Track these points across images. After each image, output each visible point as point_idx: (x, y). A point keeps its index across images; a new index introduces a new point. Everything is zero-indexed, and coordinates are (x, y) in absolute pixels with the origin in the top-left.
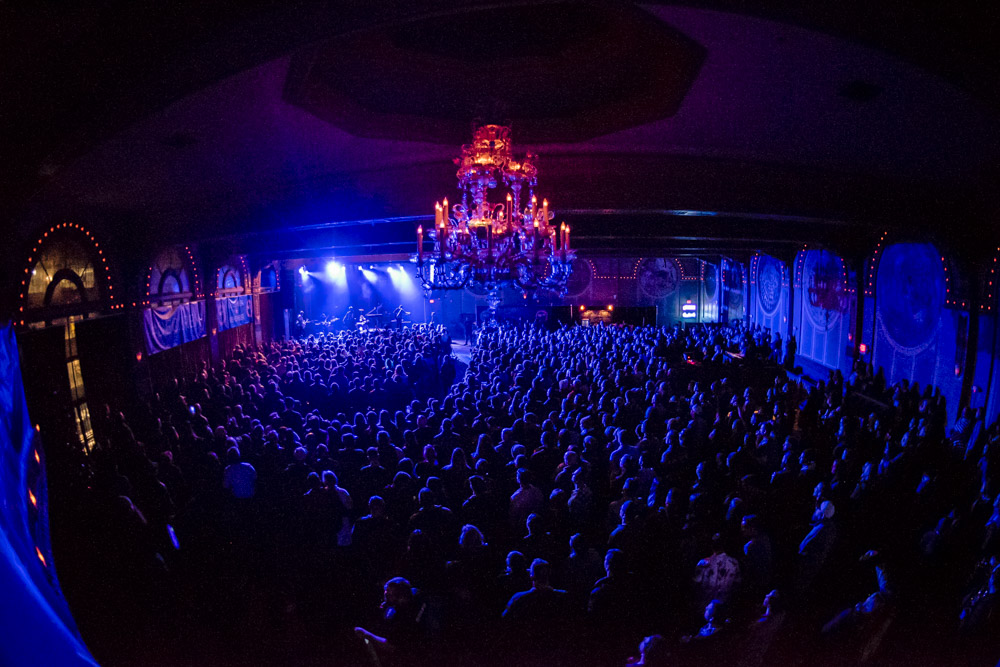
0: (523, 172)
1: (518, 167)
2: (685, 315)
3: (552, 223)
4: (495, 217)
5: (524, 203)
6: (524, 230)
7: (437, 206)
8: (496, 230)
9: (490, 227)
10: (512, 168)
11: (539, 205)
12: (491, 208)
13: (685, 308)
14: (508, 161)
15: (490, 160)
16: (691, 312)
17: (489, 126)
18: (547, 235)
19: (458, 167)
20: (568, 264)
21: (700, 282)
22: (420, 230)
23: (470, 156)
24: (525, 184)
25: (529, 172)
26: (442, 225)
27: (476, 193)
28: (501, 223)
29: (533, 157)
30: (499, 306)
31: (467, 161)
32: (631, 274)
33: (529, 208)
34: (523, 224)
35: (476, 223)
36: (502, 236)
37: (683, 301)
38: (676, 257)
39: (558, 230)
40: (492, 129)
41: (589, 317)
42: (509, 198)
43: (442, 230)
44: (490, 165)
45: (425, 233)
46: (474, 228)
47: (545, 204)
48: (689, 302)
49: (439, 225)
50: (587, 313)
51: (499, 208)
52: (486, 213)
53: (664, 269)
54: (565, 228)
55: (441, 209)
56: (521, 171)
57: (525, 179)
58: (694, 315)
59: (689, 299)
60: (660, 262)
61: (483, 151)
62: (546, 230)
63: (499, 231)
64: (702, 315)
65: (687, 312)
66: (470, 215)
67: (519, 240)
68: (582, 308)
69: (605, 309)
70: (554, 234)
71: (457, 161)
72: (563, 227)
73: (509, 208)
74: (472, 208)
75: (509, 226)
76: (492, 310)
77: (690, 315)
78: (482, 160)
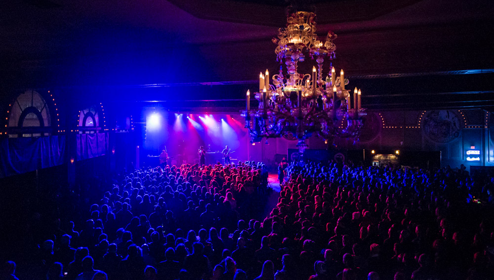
0: (325, 48)
1: (321, 45)
2: (469, 159)
3: (347, 87)
4: (303, 84)
5: (326, 73)
6: (325, 94)
7: (261, 76)
8: (305, 93)
9: (300, 92)
10: (316, 46)
11: (337, 74)
12: (301, 77)
13: (469, 153)
14: (313, 40)
15: (300, 41)
16: (475, 156)
17: (299, 13)
18: (343, 98)
19: (276, 45)
20: (360, 119)
21: (484, 130)
22: (248, 93)
23: (285, 37)
24: (326, 57)
25: (330, 49)
26: (265, 90)
27: (290, 66)
28: (309, 89)
29: (333, 37)
30: (306, 151)
31: (283, 42)
32: (416, 124)
33: (329, 77)
34: (325, 89)
35: (290, 88)
36: (309, 98)
37: (466, 147)
38: (459, 109)
39: (352, 93)
40: (301, 15)
41: (379, 159)
42: (314, 70)
43: (265, 94)
44: (300, 44)
45: (252, 95)
46: (288, 92)
47: (342, 73)
48: (473, 148)
49: (262, 90)
50: (377, 156)
51: (306, 78)
52: (297, 81)
53: (447, 119)
54: (358, 92)
55: (263, 78)
56: (323, 48)
57: (327, 54)
58: (478, 159)
59: (473, 145)
60: (443, 114)
61: (295, 33)
62: (342, 94)
63: (307, 95)
64: (487, 159)
65: (471, 156)
66: (285, 82)
67: (322, 101)
68: (373, 152)
69: (394, 153)
70: (349, 96)
71: (275, 41)
72: (356, 91)
73: (314, 77)
74: (286, 78)
75: (314, 90)
76: (301, 154)
77: (473, 159)
78: (295, 40)
